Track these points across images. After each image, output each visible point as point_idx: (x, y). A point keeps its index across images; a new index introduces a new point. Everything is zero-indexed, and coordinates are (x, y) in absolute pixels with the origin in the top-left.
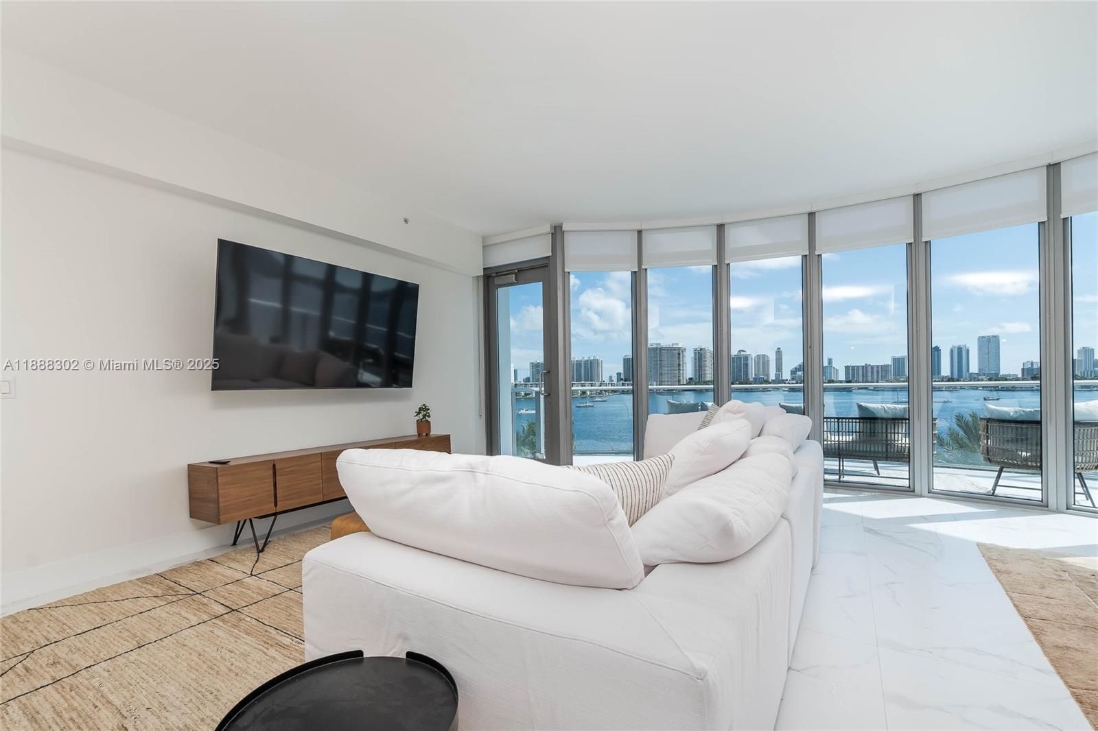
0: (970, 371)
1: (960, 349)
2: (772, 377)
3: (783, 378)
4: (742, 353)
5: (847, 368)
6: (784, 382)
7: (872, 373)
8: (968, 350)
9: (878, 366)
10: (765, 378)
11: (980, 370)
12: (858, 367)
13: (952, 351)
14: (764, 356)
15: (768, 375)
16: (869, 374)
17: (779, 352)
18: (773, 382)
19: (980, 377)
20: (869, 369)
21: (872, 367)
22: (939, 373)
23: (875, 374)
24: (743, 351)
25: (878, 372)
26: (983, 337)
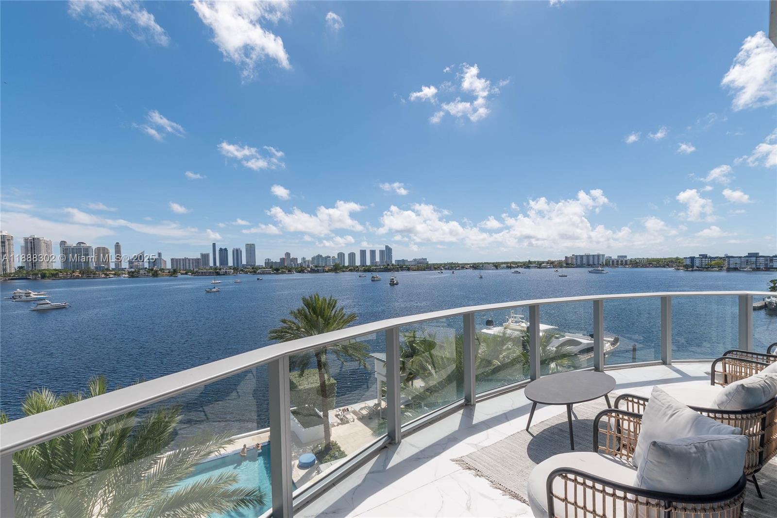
0: (243, 263)
1: (237, 250)
2: (112, 266)
3: (123, 267)
4: (82, 245)
5: (172, 260)
6: (123, 269)
7: (189, 264)
8: (241, 251)
9: (193, 259)
10: (106, 267)
11: (247, 262)
12: (180, 259)
13: (233, 251)
14: (104, 249)
15: (107, 263)
16: (187, 265)
17: (118, 247)
18: (113, 270)
19: (248, 267)
20: (187, 261)
21: (189, 260)
22: (227, 264)
23: (191, 265)
24: (83, 243)
25: (193, 263)
26: (248, 244)
